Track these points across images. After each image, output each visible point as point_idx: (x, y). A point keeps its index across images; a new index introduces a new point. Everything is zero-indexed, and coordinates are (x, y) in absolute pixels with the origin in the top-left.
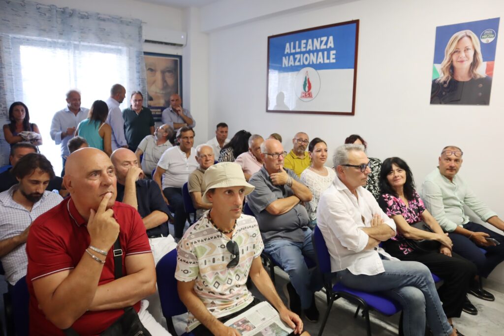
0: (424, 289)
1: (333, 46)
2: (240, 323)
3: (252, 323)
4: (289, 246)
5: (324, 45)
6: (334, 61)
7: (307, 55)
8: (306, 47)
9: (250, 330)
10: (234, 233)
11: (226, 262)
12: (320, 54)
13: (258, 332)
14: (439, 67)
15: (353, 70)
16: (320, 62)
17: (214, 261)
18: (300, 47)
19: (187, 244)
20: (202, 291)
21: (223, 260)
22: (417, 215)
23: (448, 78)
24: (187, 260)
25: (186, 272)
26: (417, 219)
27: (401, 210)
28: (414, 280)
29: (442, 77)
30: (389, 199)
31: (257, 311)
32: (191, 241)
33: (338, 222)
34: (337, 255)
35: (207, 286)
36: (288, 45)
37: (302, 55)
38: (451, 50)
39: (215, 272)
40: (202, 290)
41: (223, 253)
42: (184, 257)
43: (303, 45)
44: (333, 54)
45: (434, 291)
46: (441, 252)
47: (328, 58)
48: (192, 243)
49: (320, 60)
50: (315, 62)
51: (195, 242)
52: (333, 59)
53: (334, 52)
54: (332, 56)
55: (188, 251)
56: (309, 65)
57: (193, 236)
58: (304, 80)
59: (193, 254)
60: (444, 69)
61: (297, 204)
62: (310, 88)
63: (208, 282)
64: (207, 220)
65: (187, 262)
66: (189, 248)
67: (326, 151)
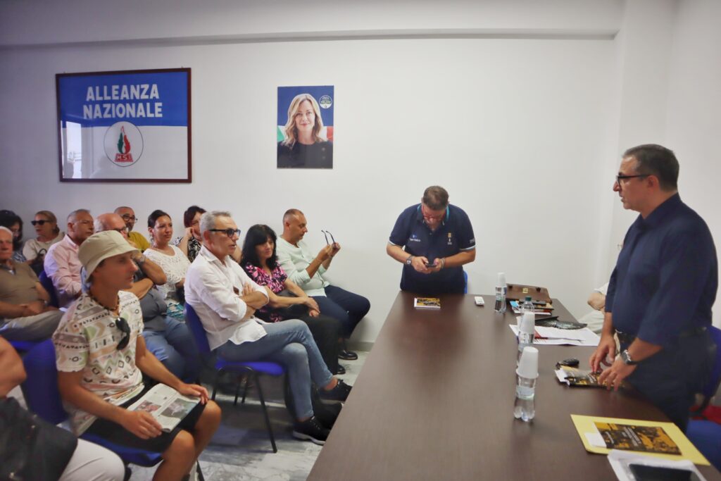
0: (305, 343)
1: (157, 97)
2: (144, 406)
3: (155, 402)
5: (146, 94)
6: (161, 115)
7: (120, 105)
8: (119, 95)
9: (156, 409)
10: (120, 310)
11: (116, 343)
12: (141, 105)
14: (283, 129)
15: (185, 129)
16: (141, 116)
17: (105, 343)
18: (110, 94)
19: (76, 326)
20: (92, 383)
21: (114, 340)
22: (281, 283)
23: (292, 140)
24: (75, 345)
25: (75, 359)
26: (281, 288)
27: (266, 282)
28: (294, 336)
29: (287, 140)
30: (254, 270)
31: (155, 393)
32: (79, 322)
33: (214, 293)
34: (215, 330)
35: (99, 372)
36: (90, 90)
37: (113, 105)
39: (107, 355)
40: (91, 381)
41: (113, 333)
42: (72, 342)
43: (115, 93)
44: (159, 107)
45: (313, 343)
46: (310, 315)
47: (153, 111)
48: (81, 324)
49: (141, 113)
50: (133, 115)
51: (84, 323)
52: (159, 113)
53: (160, 104)
54: (157, 110)
55: (77, 334)
56: (124, 119)
57: (80, 317)
58: (119, 138)
59: (83, 336)
60: (289, 131)
61: (151, 289)
62: (128, 148)
63: (100, 368)
64: (89, 298)
65: (77, 348)
66: (78, 330)
67: (171, 225)
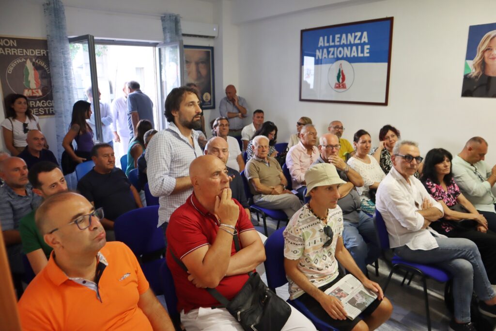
0: (472, 261)
1: (367, 41)
2: (337, 292)
3: (345, 291)
4: (348, 226)
5: (359, 39)
6: (368, 55)
7: (341, 49)
8: (340, 41)
9: (345, 296)
10: (328, 220)
11: (323, 243)
12: (354, 48)
13: (351, 298)
14: (470, 63)
15: (386, 64)
16: (354, 56)
17: (315, 243)
18: (334, 41)
19: (297, 230)
20: (304, 267)
21: (321, 241)
22: (454, 199)
23: (479, 73)
24: (296, 243)
25: (295, 252)
26: (455, 202)
27: (442, 197)
28: (464, 253)
29: (474, 72)
30: (432, 186)
31: (346, 282)
32: (300, 228)
33: (399, 206)
35: (309, 262)
36: (321, 39)
37: (336, 49)
38: (483, 48)
39: (316, 251)
40: (304, 266)
41: (321, 236)
42: (294, 240)
43: (337, 40)
44: (367, 49)
45: (480, 262)
46: (478, 230)
47: (362, 52)
48: (301, 229)
49: (354, 54)
50: (349, 56)
51: (303, 229)
52: (367, 53)
53: (368, 46)
54: (366, 51)
55: (298, 236)
56: (343, 58)
57: (301, 224)
58: (338, 72)
59: (301, 238)
60: (476, 65)
61: (352, 190)
62: (344, 79)
63: (310, 260)
64: (308, 210)
65: (297, 245)
66: (298, 233)
67: (370, 142)
